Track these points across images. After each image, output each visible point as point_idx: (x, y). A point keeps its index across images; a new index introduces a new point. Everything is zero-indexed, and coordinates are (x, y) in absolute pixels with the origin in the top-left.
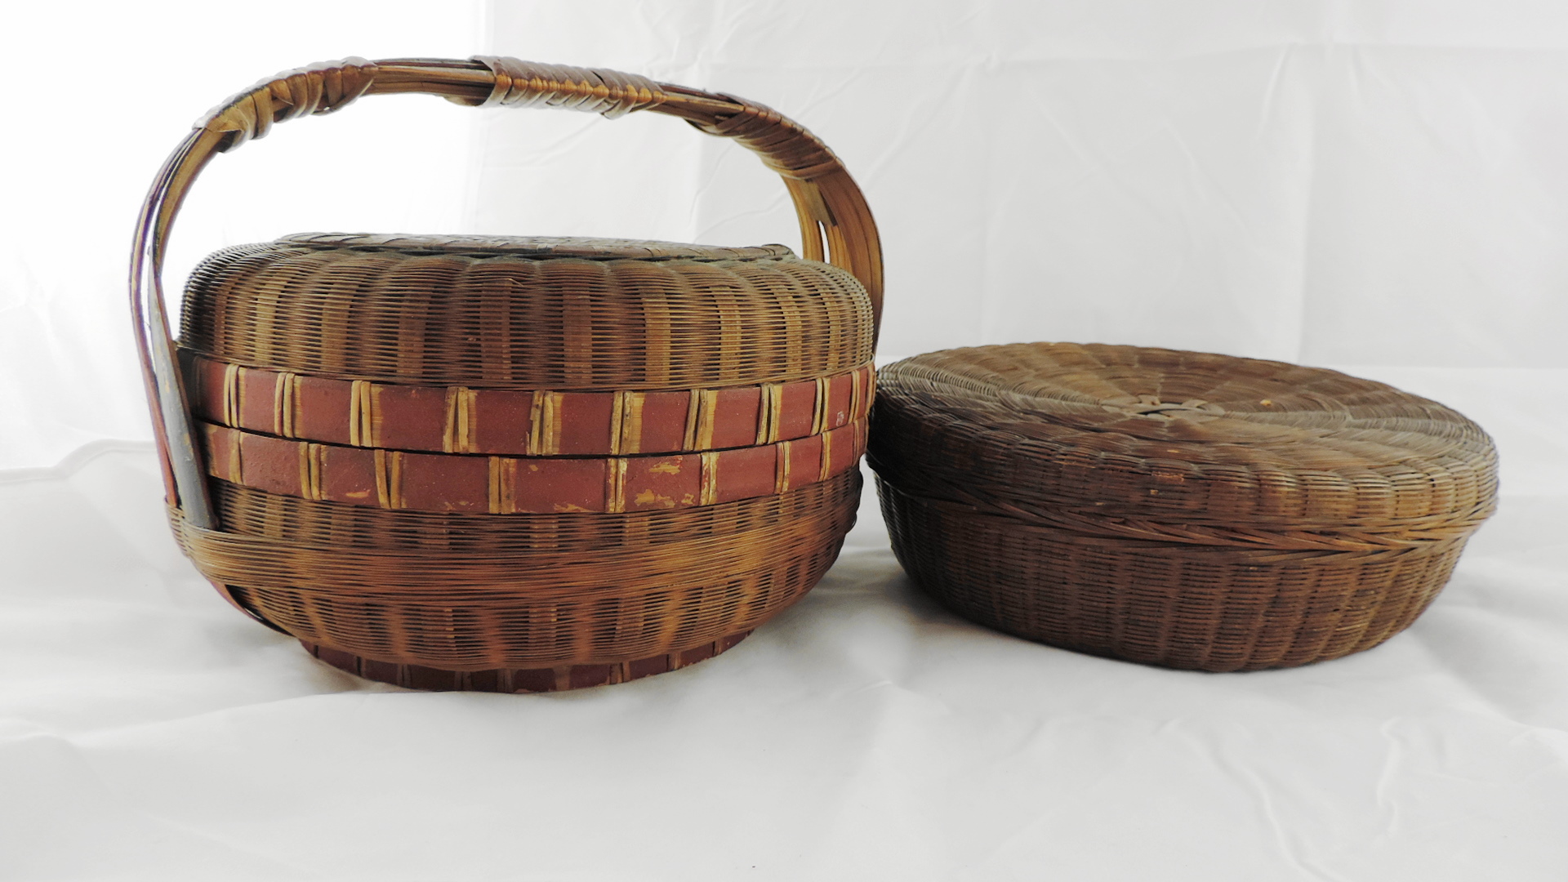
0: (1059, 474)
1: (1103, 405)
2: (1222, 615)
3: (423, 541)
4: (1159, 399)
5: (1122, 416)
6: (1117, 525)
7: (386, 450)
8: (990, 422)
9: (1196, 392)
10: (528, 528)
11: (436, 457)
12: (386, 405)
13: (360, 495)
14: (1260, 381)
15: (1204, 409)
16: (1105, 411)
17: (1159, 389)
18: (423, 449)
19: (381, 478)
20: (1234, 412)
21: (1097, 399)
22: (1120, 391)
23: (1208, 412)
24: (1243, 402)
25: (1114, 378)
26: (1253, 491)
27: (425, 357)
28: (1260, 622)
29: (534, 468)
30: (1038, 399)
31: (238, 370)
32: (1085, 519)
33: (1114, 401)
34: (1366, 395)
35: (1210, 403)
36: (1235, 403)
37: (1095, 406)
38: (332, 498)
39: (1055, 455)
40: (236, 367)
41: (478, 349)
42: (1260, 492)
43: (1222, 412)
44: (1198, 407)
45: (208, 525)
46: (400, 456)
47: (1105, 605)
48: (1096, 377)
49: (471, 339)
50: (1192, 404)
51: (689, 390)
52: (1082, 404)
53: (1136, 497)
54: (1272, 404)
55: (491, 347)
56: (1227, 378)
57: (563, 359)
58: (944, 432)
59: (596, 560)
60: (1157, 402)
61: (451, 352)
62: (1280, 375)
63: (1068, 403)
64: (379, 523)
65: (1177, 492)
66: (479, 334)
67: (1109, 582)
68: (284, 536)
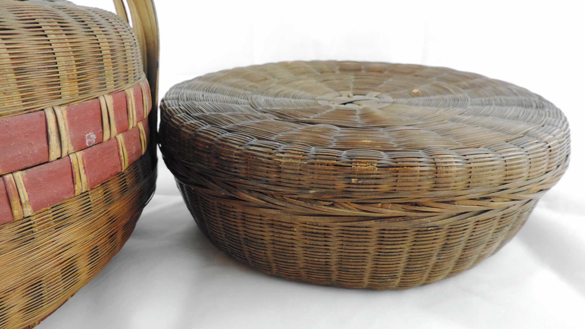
0: (279, 170)
1: (317, 100)
2: (408, 260)
4: (352, 93)
5: (329, 107)
6: (328, 208)
8: (232, 125)
9: (373, 86)
14: (408, 77)
15: (380, 98)
16: (319, 105)
17: (352, 86)
20: (398, 100)
21: (314, 96)
22: (328, 89)
23: (382, 100)
24: (402, 92)
25: (325, 81)
26: (431, 173)
28: (434, 259)
30: (277, 99)
32: (302, 203)
33: (324, 97)
34: (472, 82)
35: (382, 93)
36: (397, 92)
37: (313, 101)
39: (275, 153)
42: (437, 173)
43: (391, 99)
44: (376, 97)
47: (324, 260)
48: (315, 81)
50: (372, 95)
52: (305, 101)
53: (341, 185)
54: (420, 92)
56: (390, 77)
58: (195, 137)
60: (351, 95)
62: (418, 72)
63: (297, 100)
65: (372, 179)
67: (325, 245)
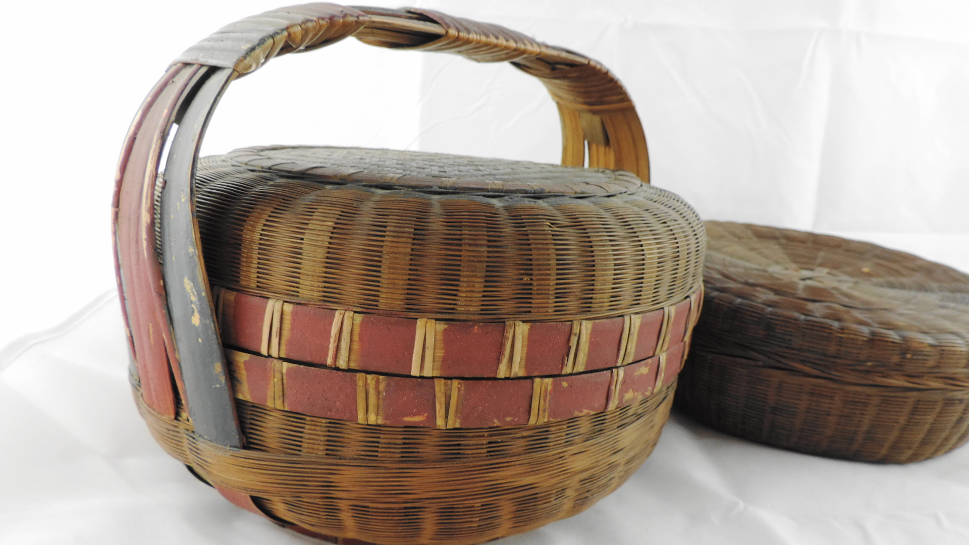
0: (840, 343)
2: (928, 431)
3: (466, 452)
7: (445, 378)
10: (547, 431)
11: (490, 383)
12: (447, 340)
13: (417, 419)
15: (834, 276)
18: (479, 376)
19: (440, 404)
21: (762, 267)
24: (849, 269)
27: (484, 296)
29: (565, 384)
31: (283, 304)
33: (773, 269)
36: (844, 269)
38: (388, 422)
40: (281, 302)
41: (531, 287)
45: (237, 443)
46: (459, 384)
47: (854, 429)
49: (526, 279)
51: (663, 308)
52: (759, 272)
53: (896, 359)
55: (541, 285)
57: (593, 292)
59: (588, 449)
60: (798, 269)
61: (507, 290)
64: (427, 440)
65: (922, 355)
66: (531, 275)
68: (326, 454)
